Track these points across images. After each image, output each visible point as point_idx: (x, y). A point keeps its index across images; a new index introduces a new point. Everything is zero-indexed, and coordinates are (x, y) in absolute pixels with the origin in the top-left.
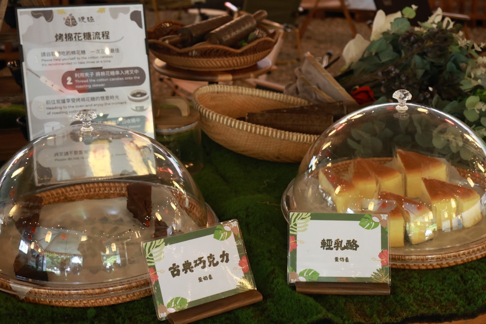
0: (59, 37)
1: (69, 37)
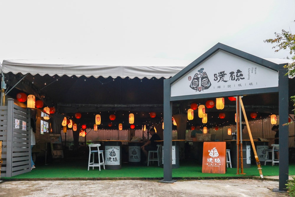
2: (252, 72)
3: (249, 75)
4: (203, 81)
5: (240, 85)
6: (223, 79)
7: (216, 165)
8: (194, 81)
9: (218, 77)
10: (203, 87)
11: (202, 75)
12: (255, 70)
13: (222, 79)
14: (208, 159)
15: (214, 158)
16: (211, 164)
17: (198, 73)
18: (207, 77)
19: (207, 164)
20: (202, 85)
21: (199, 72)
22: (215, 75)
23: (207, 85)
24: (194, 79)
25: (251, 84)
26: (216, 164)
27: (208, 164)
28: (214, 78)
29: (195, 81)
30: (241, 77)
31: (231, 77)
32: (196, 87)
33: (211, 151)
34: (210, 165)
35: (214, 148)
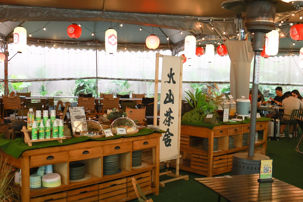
0: (74, 111)
1: (75, 111)
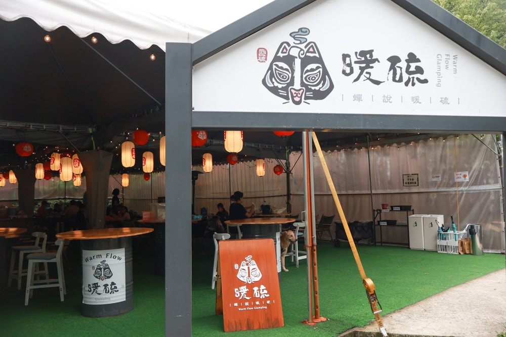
2: (447, 67)
3: (439, 73)
4: (307, 71)
5: (416, 100)
6: (369, 73)
7: (258, 306)
8: (277, 65)
9: (354, 65)
10: (308, 90)
11: (306, 50)
12: (454, 63)
13: (367, 73)
14: (236, 290)
15: (250, 286)
16: (247, 304)
17: (291, 41)
18: (319, 60)
19: (236, 304)
20: (302, 84)
21: (294, 38)
22: (345, 56)
23: (321, 85)
24: (277, 58)
25: (444, 101)
26: (257, 303)
27: (239, 304)
28: (341, 66)
29: (282, 68)
30: (419, 76)
31: (392, 71)
32: (282, 89)
33: (241, 267)
34: (244, 306)
35: (249, 258)
